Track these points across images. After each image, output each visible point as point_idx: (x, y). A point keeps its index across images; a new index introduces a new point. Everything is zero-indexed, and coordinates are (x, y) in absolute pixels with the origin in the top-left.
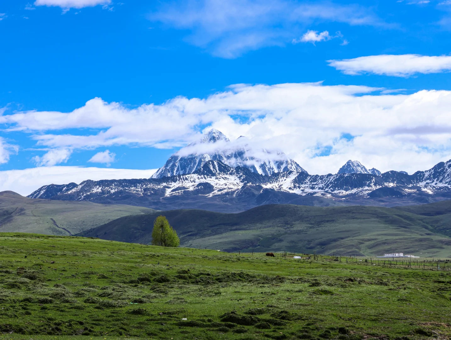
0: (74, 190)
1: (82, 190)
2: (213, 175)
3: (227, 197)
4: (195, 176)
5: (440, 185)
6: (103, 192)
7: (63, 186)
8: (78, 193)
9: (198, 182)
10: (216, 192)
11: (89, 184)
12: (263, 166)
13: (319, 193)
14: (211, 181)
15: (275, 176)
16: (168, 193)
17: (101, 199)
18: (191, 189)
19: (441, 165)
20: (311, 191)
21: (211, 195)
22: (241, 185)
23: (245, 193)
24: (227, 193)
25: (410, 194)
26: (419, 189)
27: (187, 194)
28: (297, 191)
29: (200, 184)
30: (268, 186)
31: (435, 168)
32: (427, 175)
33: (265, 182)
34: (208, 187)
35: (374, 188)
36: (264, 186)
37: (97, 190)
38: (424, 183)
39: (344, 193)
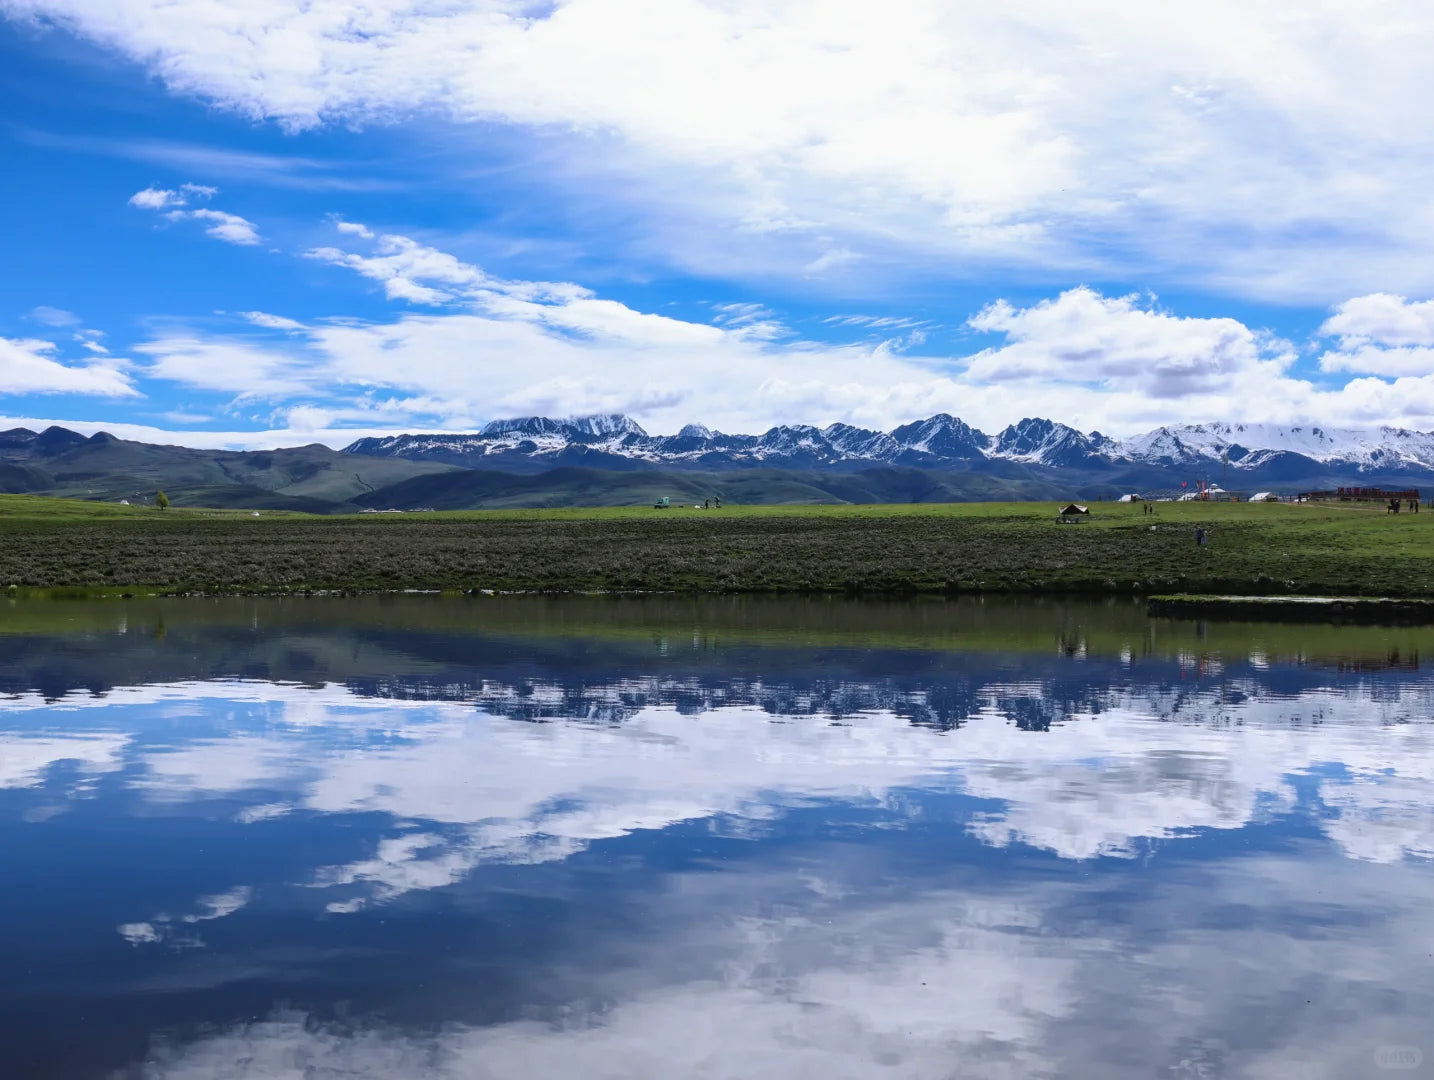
0: (389, 444)
1: (398, 445)
2: (539, 433)
3: (551, 457)
4: (519, 433)
5: (772, 451)
6: (420, 448)
7: (382, 439)
8: (393, 449)
9: (521, 439)
10: (539, 452)
11: (406, 439)
12: (599, 424)
13: (647, 455)
14: (536, 440)
15: (604, 437)
16: (488, 451)
17: (415, 455)
18: (513, 447)
19: (775, 430)
20: (640, 453)
21: (533, 454)
22: (566, 444)
23: (568, 451)
24: (550, 453)
25: (740, 460)
26: (750, 454)
27: (508, 451)
28: (626, 454)
29: (522, 442)
30: (596, 446)
31: (769, 433)
32: (760, 440)
33: (592, 442)
34: (532, 446)
35: (704, 452)
36: (590, 446)
37: (413, 445)
38: (756, 449)
39: (672, 456)
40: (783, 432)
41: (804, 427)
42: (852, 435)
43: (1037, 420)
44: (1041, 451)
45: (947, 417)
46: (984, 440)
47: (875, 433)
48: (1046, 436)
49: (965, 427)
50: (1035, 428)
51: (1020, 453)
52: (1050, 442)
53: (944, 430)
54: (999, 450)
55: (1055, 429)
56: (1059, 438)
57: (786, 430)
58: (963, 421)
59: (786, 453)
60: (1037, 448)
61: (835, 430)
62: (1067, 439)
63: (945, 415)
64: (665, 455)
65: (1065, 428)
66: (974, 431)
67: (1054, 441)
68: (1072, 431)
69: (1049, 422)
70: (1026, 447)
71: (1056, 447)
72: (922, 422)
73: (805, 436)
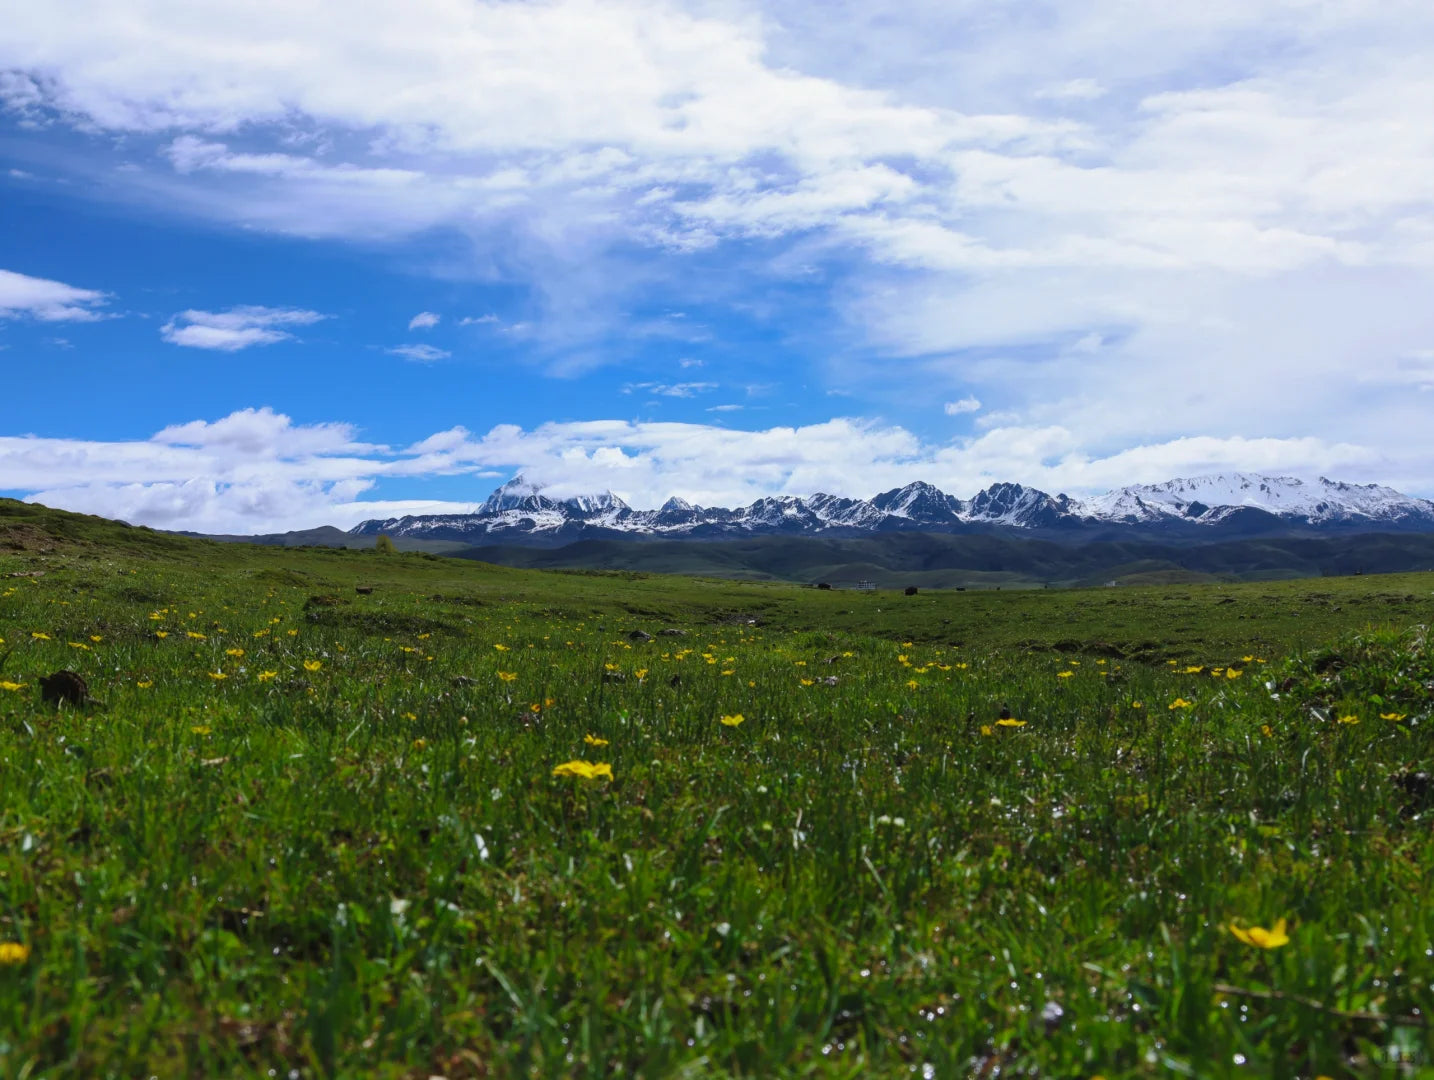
0: (394, 526)
1: (402, 525)
2: (536, 510)
3: (549, 533)
4: (517, 511)
5: (760, 521)
6: (423, 528)
7: (384, 521)
8: (398, 529)
9: (520, 517)
10: (538, 528)
11: (409, 520)
12: (586, 502)
13: (641, 528)
14: (533, 516)
15: (598, 512)
16: (489, 529)
17: (421, 534)
18: (513, 525)
19: (760, 502)
20: (634, 527)
21: (533, 531)
22: (564, 521)
23: (567, 529)
24: (549, 529)
25: (730, 531)
26: (739, 524)
27: (508, 529)
28: (620, 528)
29: (522, 520)
30: (591, 522)
31: (754, 505)
32: (747, 512)
33: (587, 518)
34: (530, 523)
35: (696, 524)
36: (587, 522)
37: (418, 525)
38: (744, 519)
39: (666, 529)
40: (769, 503)
41: (787, 498)
42: (834, 504)
43: (1007, 484)
44: (1013, 514)
45: (923, 485)
46: (956, 505)
47: (855, 502)
48: (1017, 500)
49: (940, 494)
50: (1005, 493)
51: (993, 516)
52: (1021, 505)
53: (921, 496)
54: (972, 515)
55: (1025, 492)
56: (1031, 499)
57: (772, 502)
58: (937, 488)
59: (773, 523)
60: (1009, 511)
61: (817, 500)
62: (1038, 501)
63: (921, 483)
64: (659, 528)
65: (1035, 491)
66: (949, 497)
67: (1025, 504)
68: (1041, 493)
69: (1018, 486)
70: (997, 509)
71: (1027, 510)
72: (899, 490)
73: (789, 506)
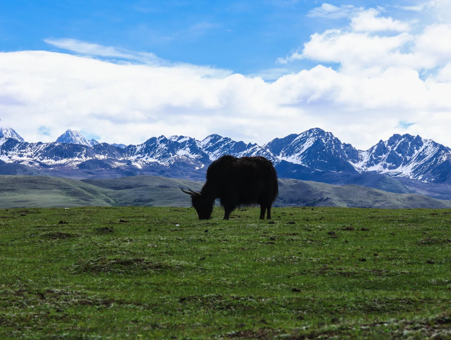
5: (151, 160)
25: (119, 167)
32: (139, 149)
43: (407, 136)
44: (411, 166)
45: (320, 132)
46: (354, 154)
48: (416, 152)
49: (337, 142)
50: (404, 144)
51: (390, 168)
52: (420, 157)
53: (317, 143)
54: (369, 164)
55: (425, 145)
56: (430, 152)
60: (407, 163)
62: (437, 155)
65: (435, 144)
66: (346, 146)
67: (424, 156)
68: (442, 147)
69: (418, 138)
70: (395, 161)
71: (425, 163)
